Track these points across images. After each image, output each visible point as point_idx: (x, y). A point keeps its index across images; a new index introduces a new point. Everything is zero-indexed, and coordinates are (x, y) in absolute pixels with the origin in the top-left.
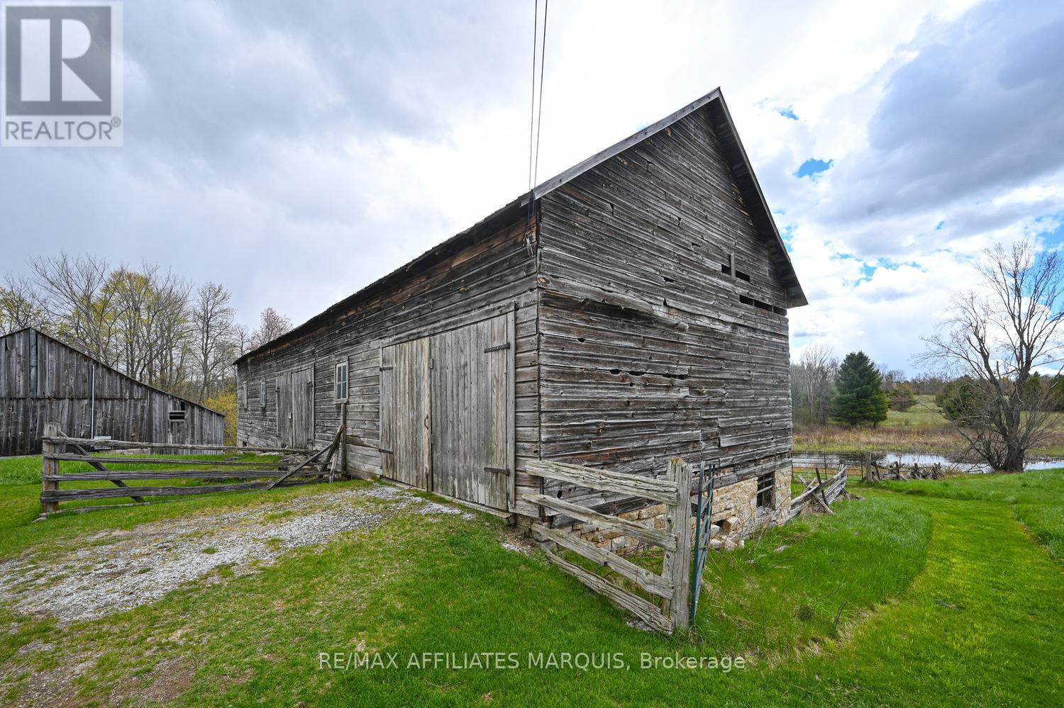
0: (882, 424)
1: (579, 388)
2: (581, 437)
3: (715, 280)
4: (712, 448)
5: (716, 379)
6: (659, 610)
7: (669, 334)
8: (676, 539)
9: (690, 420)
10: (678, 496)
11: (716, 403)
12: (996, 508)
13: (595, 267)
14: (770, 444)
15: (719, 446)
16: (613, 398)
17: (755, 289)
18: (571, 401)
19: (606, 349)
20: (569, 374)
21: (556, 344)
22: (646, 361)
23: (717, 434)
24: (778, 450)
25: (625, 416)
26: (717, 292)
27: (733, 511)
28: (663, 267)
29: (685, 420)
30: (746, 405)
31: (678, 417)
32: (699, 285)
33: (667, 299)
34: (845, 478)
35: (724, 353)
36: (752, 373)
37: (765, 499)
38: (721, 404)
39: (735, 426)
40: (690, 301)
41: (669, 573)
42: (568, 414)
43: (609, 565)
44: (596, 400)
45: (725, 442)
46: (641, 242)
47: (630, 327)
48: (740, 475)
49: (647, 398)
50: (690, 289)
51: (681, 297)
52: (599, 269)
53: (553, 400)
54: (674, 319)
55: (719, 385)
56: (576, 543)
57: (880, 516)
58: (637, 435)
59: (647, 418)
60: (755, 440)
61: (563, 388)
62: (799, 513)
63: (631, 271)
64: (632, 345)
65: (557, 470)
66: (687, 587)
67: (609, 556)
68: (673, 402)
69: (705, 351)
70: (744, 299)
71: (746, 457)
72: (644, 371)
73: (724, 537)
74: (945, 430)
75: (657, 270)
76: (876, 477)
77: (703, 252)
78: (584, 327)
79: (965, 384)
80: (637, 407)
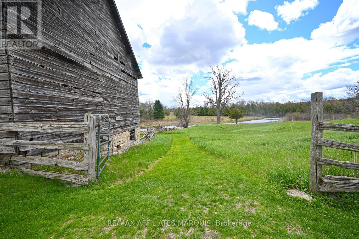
0: (164, 119)
1: (42, 89)
2: (45, 113)
3: (112, 61)
4: (113, 121)
5: (114, 96)
6: (83, 176)
7: (93, 76)
8: (89, 145)
9: (104, 110)
10: (89, 128)
11: (114, 105)
12: (184, 135)
13: (49, 34)
14: (133, 120)
15: (116, 120)
16: (65, 97)
17: (127, 69)
18: (36, 95)
19: (59, 74)
20: (34, 81)
21: (23, 64)
22: (82, 84)
23: (115, 116)
24: (136, 122)
25: (72, 106)
26: (113, 65)
27: (122, 142)
28: (89, 48)
29: (101, 110)
30: (125, 107)
31: (98, 108)
32: (106, 61)
33: (91, 62)
34: (154, 131)
35: (116, 88)
36: (126, 97)
37: (132, 138)
38: (116, 105)
39: (121, 114)
40: (102, 66)
41: (87, 160)
42: (35, 101)
43: (58, 164)
44: (54, 96)
45: (118, 118)
46: (77, 33)
47: (72, 68)
48: (124, 130)
49: (83, 99)
50: (102, 61)
51: (98, 63)
52: (52, 36)
53: (22, 92)
54: (95, 70)
55: (115, 99)
56: (40, 160)
57: (162, 139)
58: (78, 114)
59: (84, 107)
60: (128, 119)
61: (30, 87)
62: (143, 142)
63: (72, 44)
64: (74, 76)
65: (25, 126)
66: (95, 163)
67: (58, 161)
68: (96, 102)
69: (109, 86)
70: (123, 71)
71: (126, 124)
72: (81, 88)
73: (119, 151)
74: (176, 120)
75: (86, 48)
76: (162, 131)
77: (107, 49)
78: (43, 60)
79: (179, 109)
80: (78, 102)
